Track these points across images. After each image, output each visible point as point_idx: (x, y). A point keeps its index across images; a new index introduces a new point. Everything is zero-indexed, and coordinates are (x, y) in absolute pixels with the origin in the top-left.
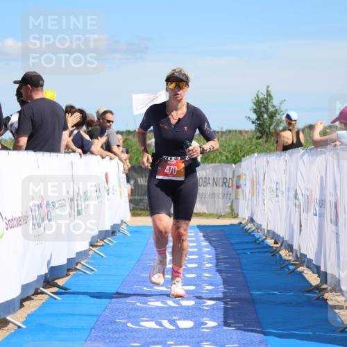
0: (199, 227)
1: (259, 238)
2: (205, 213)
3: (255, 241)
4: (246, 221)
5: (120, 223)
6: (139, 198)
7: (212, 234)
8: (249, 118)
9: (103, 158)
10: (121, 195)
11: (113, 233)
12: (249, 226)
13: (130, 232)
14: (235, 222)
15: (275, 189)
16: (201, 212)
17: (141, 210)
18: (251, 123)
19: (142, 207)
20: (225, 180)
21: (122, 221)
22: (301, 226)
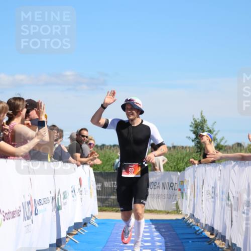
0: (151, 220)
1: (199, 230)
2: (156, 210)
3: (196, 232)
4: (188, 217)
5: (90, 216)
6: (105, 197)
7: (162, 227)
8: (189, 137)
9: (78, 166)
10: (91, 195)
11: (85, 224)
12: (191, 220)
13: (98, 224)
14: (180, 217)
15: (211, 192)
16: (153, 209)
17: (106, 207)
18: (191, 141)
19: (107, 205)
20: (172, 185)
21: (92, 216)
22: (232, 221)
